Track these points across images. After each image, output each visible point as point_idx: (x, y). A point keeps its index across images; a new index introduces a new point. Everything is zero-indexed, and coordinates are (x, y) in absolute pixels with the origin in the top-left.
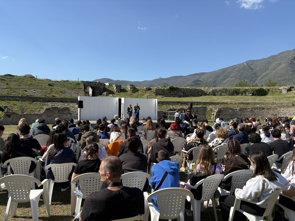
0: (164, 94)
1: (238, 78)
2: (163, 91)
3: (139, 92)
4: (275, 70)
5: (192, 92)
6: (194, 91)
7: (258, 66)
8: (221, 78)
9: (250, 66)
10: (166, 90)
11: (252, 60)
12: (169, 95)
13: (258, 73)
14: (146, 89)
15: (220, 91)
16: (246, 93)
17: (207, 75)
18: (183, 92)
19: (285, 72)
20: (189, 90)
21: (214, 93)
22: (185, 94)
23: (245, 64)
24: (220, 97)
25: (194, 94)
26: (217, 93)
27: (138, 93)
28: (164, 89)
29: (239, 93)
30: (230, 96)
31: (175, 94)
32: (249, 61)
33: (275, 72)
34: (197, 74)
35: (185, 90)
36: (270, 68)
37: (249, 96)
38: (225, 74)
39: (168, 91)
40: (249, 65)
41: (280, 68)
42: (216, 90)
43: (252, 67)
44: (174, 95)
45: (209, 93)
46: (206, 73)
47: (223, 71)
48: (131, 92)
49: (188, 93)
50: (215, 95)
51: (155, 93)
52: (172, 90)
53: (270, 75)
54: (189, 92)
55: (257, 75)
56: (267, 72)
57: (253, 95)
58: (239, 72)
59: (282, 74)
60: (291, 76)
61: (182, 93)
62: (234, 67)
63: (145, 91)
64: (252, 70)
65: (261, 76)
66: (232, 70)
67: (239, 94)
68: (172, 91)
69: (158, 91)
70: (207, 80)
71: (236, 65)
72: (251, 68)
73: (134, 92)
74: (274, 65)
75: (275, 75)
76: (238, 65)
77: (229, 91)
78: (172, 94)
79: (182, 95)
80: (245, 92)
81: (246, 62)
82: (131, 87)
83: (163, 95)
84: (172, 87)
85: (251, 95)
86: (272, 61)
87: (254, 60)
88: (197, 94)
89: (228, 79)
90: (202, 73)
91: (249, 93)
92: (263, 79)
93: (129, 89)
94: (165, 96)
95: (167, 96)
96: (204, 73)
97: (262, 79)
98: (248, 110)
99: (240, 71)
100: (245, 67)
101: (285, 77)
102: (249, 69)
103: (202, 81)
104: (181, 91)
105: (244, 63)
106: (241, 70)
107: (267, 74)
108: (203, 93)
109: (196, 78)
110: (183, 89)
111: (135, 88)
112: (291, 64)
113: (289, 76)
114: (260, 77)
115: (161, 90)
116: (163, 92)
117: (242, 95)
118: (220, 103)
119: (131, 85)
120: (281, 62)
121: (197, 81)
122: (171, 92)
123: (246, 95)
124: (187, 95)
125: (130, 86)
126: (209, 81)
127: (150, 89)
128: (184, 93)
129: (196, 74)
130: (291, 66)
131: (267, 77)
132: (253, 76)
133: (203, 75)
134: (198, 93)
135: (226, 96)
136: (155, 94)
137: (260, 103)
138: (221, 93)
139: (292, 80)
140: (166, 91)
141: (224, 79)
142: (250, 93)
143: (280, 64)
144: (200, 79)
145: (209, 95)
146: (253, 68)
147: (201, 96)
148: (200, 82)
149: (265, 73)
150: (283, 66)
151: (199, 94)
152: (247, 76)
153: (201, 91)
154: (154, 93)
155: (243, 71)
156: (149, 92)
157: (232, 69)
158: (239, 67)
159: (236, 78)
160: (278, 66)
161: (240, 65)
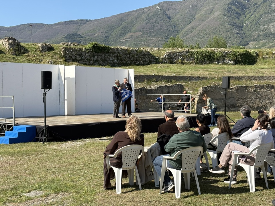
0: (82, 59)
1: (147, 33)
2: (79, 53)
3: (29, 53)
4: (204, 21)
5: (133, 56)
6: (137, 54)
7: (178, 13)
8: (116, 31)
9: (166, 11)
10: (85, 51)
11: (168, 2)
12: (91, 62)
13: (178, 24)
14: (43, 47)
15: (181, 56)
16: (224, 60)
17: (92, 24)
18: (117, 56)
19: (220, 26)
20: (127, 52)
21: (171, 59)
22: (121, 60)
23: (158, 7)
24: (183, 67)
25: (137, 60)
26: (175, 59)
27: (28, 56)
28: (80, 49)
29: (214, 59)
30: (199, 64)
31: (101, 59)
32: (164, 2)
33: (205, 25)
34: (74, 21)
35: (120, 52)
36: (196, 16)
37: (229, 64)
38: (124, 24)
39: (88, 52)
40: (164, 11)
41: (212, 17)
42: (174, 54)
43: (169, 13)
44: (101, 62)
45: (163, 58)
46: (90, 21)
47: (121, 19)
48: (11, 53)
49: (125, 57)
50: (172, 63)
51: (64, 56)
52: (96, 52)
53: (197, 29)
54: (128, 56)
55: (178, 28)
56: (193, 24)
57: (236, 62)
58: (148, 23)
59: (215, 29)
60: (228, 33)
61: (115, 59)
62: (139, 13)
63: (41, 52)
64: (170, 19)
65: (184, 30)
66: (137, 18)
67: (213, 62)
68: (96, 54)
69: (70, 53)
70: (92, 35)
71: (143, 9)
72: (167, 15)
73: (17, 53)
74: (203, 12)
75: (204, 30)
76: (146, 8)
77: (197, 56)
78: (97, 60)
79: (115, 61)
80: (222, 58)
81: (159, 5)
82: (10, 42)
83: (79, 62)
84: (97, 45)
85: (232, 62)
86: (199, 6)
87: (171, 2)
88: (142, 60)
89: (130, 34)
90: (82, 20)
91: (229, 60)
92: (187, 36)
93: (7, 46)
94: (84, 64)
95: (87, 63)
96: (87, 20)
97: (185, 36)
98: (250, 90)
99: (149, 21)
100: (158, 14)
101: (220, 34)
102: (165, 17)
103: (84, 36)
104: (114, 53)
105: (156, 5)
106: (151, 18)
107: (193, 28)
108: (153, 60)
109: (71, 30)
110: (117, 49)
111: (18, 45)
112: (229, 12)
113: (226, 31)
114: (182, 33)
115: (75, 50)
116: (80, 55)
117: (218, 64)
118: (193, 77)
119: (10, 39)
120: (213, 8)
121: (73, 35)
122: (94, 56)
123: (225, 64)
124: (125, 62)
125: (8, 40)
126: (96, 37)
127: (50, 49)
128: (120, 58)
129: (70, 22)
130: (229, 15)
131: (193, 33)
132: (171, 29)
133: (84, 24)
134: (144, 58)
135: (192, 65)
136: (64, 59)
137: (258, 77)
138: (183, 59)
139: (231, 39)
140: (84, 53)
141: (122, 35)
142: (232, 60)
143: (212, 11)
144: (79, 33)
145: (162, 62)
146: (171, 15)
147: (148, 64)
148: (79, 39)
149: (190, 26)
150: (217, 14)
151: (146, 61)
152: (161, 29)
153: (149, 54)
154: (61, 56)
155: (154, 20)
156: (51, 54)
157: (136, 15)
158: (149, 12)
159: (143, 33)
160: (209, 14)
161: (149, 8)
